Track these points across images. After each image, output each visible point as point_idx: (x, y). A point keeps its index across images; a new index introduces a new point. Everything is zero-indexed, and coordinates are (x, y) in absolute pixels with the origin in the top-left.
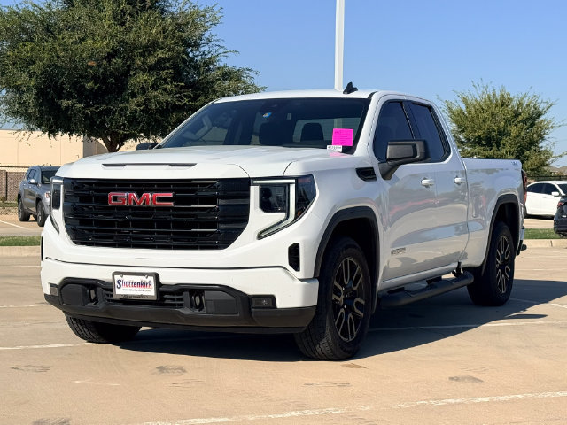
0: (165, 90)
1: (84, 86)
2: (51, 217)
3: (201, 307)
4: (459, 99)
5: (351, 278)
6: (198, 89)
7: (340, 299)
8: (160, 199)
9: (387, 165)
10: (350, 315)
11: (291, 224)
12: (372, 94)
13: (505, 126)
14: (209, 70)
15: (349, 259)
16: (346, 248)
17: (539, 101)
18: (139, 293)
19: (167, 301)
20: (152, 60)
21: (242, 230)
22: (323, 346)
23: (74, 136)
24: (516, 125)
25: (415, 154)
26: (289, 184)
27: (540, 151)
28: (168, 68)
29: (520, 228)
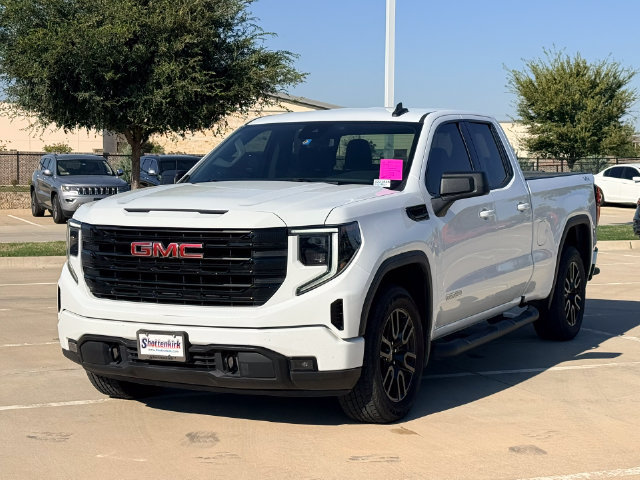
0: (194, 79)
1: (103, 76)
2: (69, 266)
3: (234, 369)
4: (528, 69)
5: (401, 331)
6: (231, 77)
7: (389, 356)
8: (189, 250)
9: (441, 201)
10: (400, 373)
11: (335, 277)
12: (424, 116)
13: (581, 100)
14: (242, 54)
15: (398, 310)
16: (395, 299)
17: (620, 69)
18: (166, 354)
19: (197, 363)
20: (179, 46)
21: (279, 285)
22: (370, 408)
23: (93, 131)
24: (593, 98)
25: (472, 188)
26: (331, 234)
27: (620, 127)
28: (197, 54)
29: (593, 249)
